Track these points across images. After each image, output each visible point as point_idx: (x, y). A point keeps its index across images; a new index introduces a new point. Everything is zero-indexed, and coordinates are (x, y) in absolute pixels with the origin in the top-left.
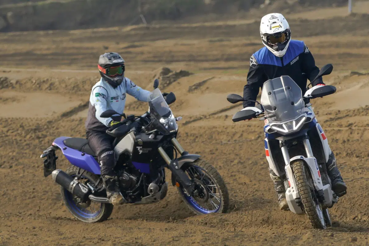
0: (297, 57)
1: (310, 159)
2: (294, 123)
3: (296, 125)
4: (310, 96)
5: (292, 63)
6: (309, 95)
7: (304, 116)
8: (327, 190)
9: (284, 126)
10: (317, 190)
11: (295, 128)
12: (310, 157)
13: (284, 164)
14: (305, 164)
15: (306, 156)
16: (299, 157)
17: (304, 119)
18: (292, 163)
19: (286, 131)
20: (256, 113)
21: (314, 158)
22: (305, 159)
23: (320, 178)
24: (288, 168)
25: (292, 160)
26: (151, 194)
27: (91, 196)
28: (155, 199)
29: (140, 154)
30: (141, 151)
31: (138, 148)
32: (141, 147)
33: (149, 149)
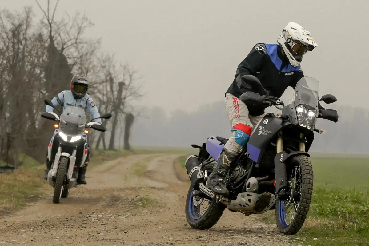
0: (292, 72)
5: (286, 74)
6: (90, 125)
10: (68, 178)
16: (67, 155)
23: (72, 172)
24: (58, 155)
26: (247, 189)
27: (201, 184)
28: (249, 200)
29: (259, 135)
30: (261, 132)
31: (261, 127)
32: (263, 128)
33: (268, 132)
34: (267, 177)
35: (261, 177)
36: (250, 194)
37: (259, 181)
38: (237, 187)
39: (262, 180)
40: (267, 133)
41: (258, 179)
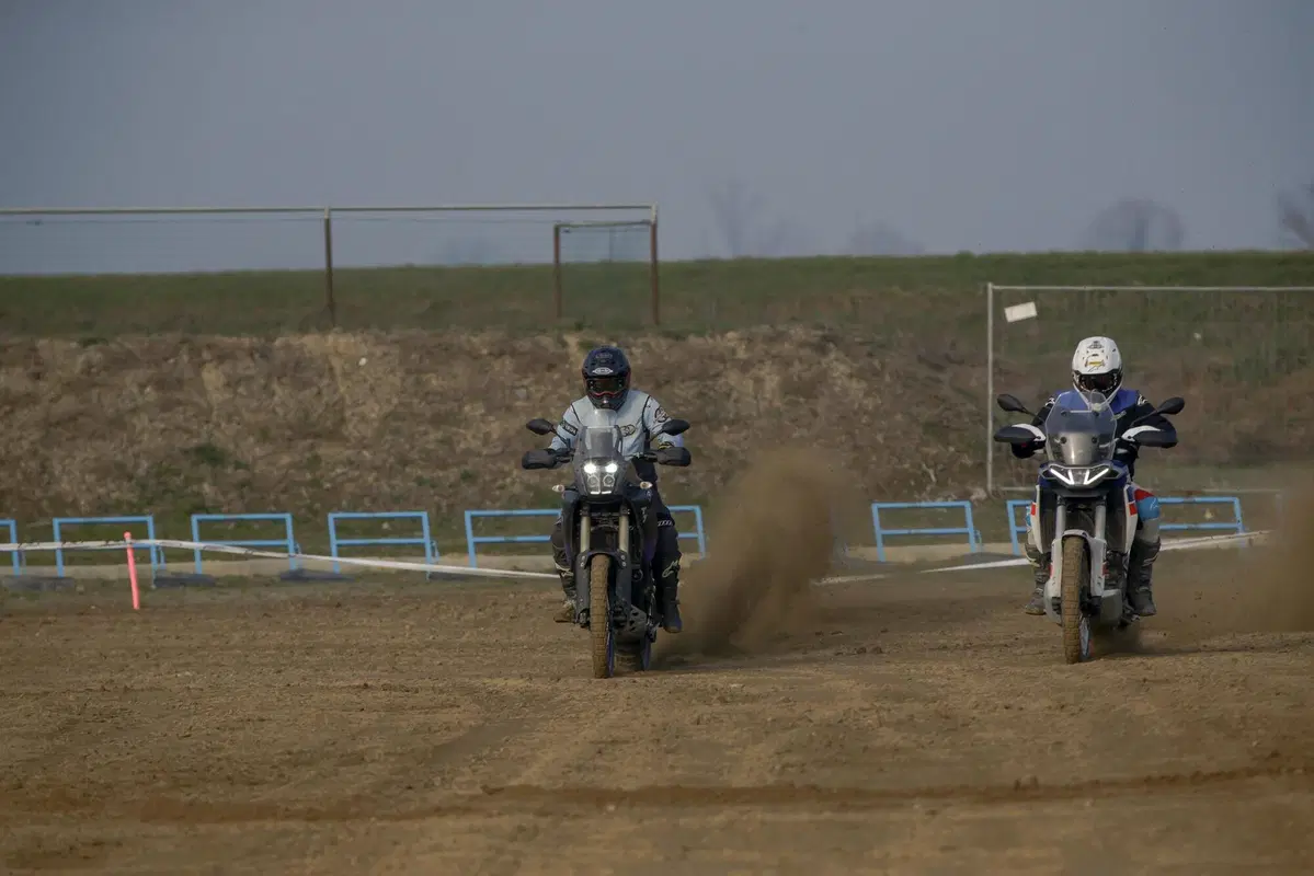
1: (1097, 542)
2: (1088, 473)
3: (1089, 479)
4: (1132, 440)
6: (1129, 437)
7: (1107, 467)
8: (1110, 599)
9: (1070, 474)
10: (1093, 595)
11: (1087, 482)
12: (1099, 539)
13: (1053, 537)
14: (1086, 546)
15: (1092, 535)
16: (1080, 532)
17: (1106, 470)
18: (1065, 538)
19: (1071, 482)
20: (1035, 437)
21: (1105, 542)
22: (1089, 538)
23: (1103, 577)
24: (1057, 542)
25: (1067, 533)
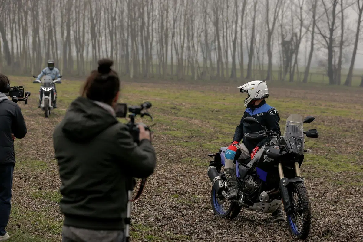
26: (261, 200)
27: (223, 192)
28: (264, 208)
29: (264, 161)
30: (265, 160)
31: (265, 156)
32: (267, 156)
33: (271, 159)
34: (274, 189)
35: (269, 190)
36: (263, 203)
37: (268, 194)
38: (252, 197)
39: (271, 192)
40: (270, 161)
41: (267, 192)
